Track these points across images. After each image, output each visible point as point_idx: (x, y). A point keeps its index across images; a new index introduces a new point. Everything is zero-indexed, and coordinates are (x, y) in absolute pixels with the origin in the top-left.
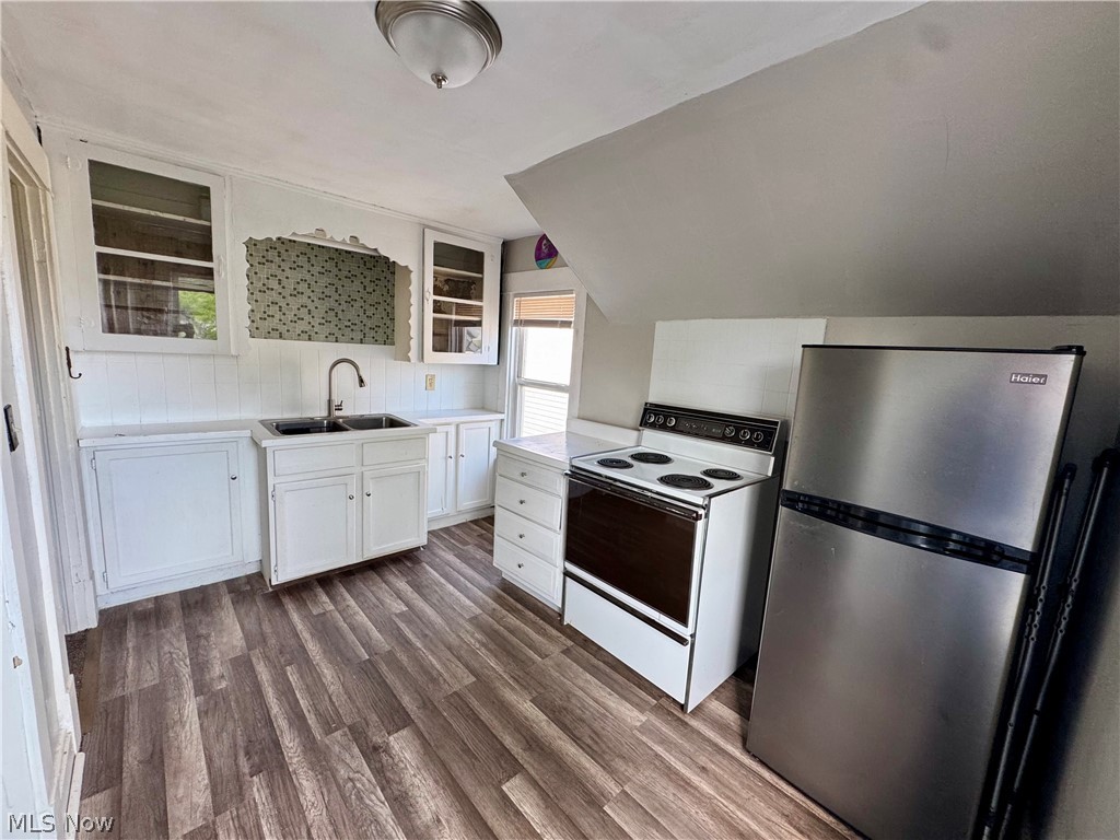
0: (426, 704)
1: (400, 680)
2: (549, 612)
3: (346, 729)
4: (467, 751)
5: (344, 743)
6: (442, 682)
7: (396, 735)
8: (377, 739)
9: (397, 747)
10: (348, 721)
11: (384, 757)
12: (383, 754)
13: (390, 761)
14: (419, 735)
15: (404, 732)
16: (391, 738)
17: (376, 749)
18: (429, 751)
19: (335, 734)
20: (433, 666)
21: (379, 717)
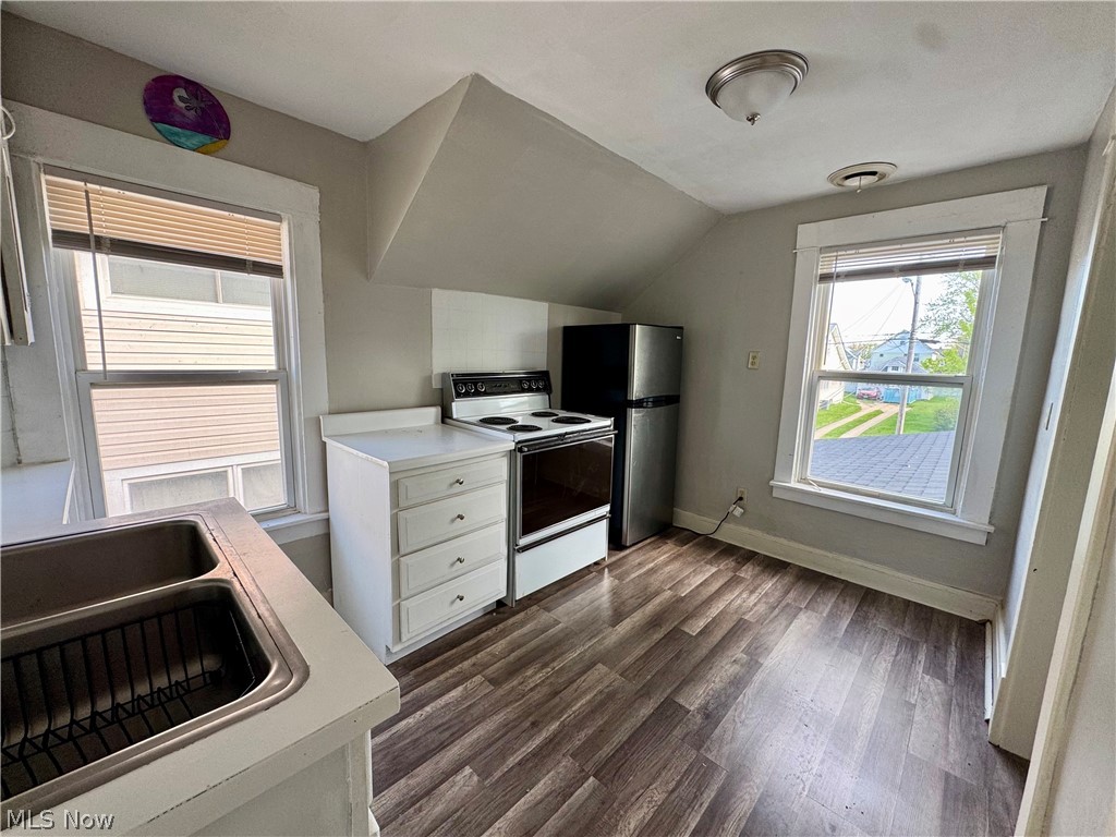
0: (645, 693)
1: (621, 725)
2: (481, 621)
3: (702, 751)
4: (677, 657)
5: (717, 746)
6: (611, 688)
7: (687, 706)
8: (699, 719)
9: (698, 702)
10: (693, 753)
11: (711, 707)
12: (710, 709)
13: (712, 701)
14: (677, 690)
15: (681, 701)
16: (692, 708)
17: (707, 716)
18: (689, 680)
19: (713, 759)
20: (590, 701)
21: (675, 727)
